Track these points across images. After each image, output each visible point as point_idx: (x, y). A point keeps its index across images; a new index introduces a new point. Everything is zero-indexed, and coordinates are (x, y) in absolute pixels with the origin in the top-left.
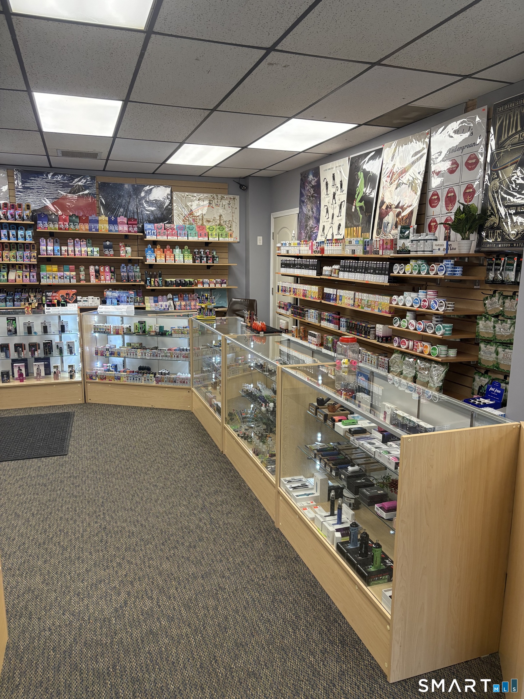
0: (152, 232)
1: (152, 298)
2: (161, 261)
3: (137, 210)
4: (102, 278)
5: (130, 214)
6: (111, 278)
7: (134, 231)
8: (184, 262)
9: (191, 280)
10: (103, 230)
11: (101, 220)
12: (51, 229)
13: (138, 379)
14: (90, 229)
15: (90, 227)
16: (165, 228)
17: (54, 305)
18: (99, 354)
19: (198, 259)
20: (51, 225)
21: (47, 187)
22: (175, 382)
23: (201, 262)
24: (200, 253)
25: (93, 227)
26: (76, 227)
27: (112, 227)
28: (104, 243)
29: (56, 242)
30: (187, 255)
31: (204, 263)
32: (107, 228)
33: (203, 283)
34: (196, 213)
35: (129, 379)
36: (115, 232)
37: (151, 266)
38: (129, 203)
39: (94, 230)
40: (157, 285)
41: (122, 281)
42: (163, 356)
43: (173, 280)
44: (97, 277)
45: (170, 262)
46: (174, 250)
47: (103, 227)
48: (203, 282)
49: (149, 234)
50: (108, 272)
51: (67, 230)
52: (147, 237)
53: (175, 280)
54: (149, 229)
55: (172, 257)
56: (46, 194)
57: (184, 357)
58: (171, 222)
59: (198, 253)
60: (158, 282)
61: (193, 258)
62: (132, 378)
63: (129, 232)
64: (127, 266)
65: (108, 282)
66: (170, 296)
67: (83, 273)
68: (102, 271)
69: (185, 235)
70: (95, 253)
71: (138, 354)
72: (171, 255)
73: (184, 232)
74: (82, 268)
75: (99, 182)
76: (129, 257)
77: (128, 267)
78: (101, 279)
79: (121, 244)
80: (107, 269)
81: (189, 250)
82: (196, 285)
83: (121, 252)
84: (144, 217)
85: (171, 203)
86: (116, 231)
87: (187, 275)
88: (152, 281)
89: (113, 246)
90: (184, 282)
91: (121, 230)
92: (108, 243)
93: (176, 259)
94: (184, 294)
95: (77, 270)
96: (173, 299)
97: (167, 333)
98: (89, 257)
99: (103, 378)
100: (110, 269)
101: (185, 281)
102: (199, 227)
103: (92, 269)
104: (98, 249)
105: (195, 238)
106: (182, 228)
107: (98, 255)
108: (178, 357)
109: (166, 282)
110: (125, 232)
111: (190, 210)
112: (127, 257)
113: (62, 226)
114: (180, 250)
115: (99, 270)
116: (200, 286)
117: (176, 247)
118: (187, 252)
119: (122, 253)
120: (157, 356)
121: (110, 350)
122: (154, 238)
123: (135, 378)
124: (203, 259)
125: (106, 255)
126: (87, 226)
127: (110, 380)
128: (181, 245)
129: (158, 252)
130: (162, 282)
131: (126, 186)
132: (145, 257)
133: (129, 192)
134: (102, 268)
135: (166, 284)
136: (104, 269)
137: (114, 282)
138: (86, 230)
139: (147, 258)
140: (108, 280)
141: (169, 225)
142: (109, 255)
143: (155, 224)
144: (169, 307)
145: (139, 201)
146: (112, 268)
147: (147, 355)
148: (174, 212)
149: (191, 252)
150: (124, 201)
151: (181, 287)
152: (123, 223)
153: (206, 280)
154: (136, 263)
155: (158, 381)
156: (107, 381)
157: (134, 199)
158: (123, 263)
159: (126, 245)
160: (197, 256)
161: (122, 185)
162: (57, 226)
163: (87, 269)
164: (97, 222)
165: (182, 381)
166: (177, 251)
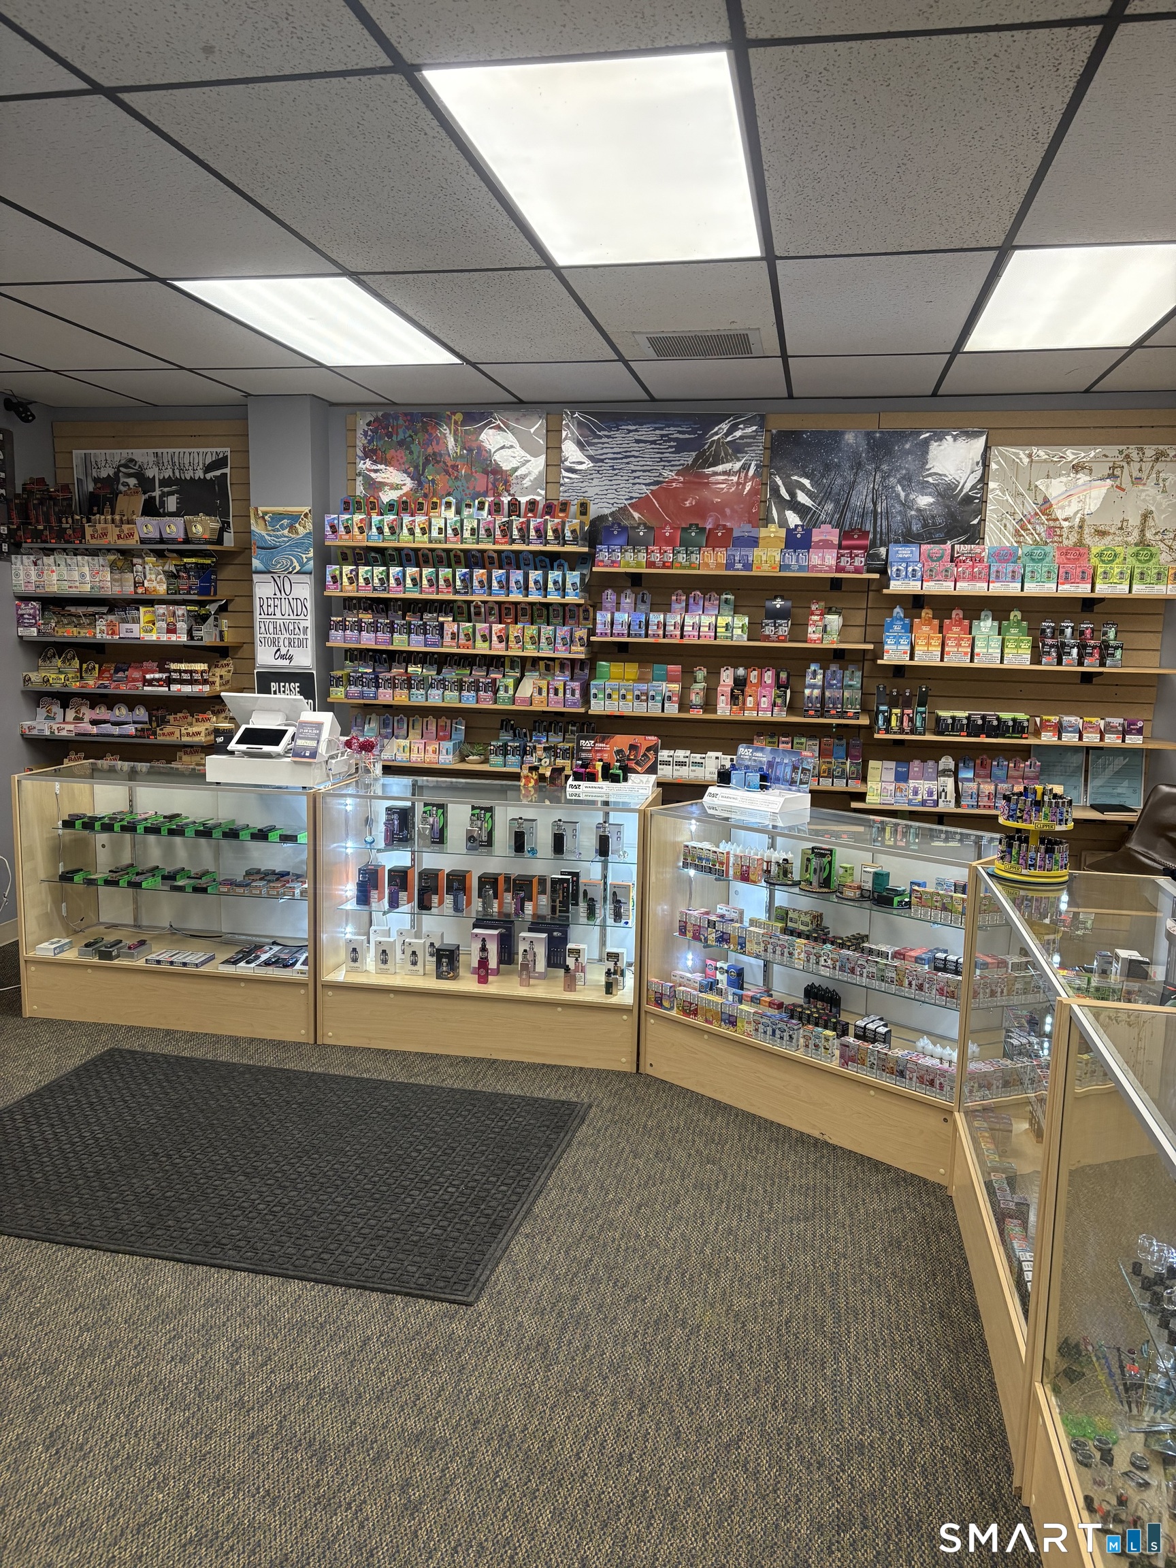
0: (910, 569)
1: (892, 764)
2: (928, 655)
3: (875, 504)
4: (750, 702)
5: (852, 518)
6: (774, 705)
7: (855, 566)
8: (1002, 662)
9: (1021, 716)
10: (765, 567)
11: (765, 538)
12: (628, 565)
13: (786, 1035)
14: (730, 565)
15: (728, 556)
16: (952, 556)
17: (592, 777)
18: (690, 935)
19: (1049, 653)
20: (629, 556)
21: (636, 454)
22: (902, 1074)
23: (1060, 663)
24: (1062, 632)
25: (737, 558)
26: (693, 559)
27: (791, 559)
28: (768, 604)
29: (643, 601)
30: (1016, 641)
31: (1070, 664)
32: (778, 559)
33: (1060, 729)
34: (1062, 508)
35: (761, 1030)
36: (798, 571)
37: (899, 670)
38: (852, 486)
39: (739, 566)
40: (907, 729)
41: (805, 713)
42: (871, 976)
43: (962, 714)
44: (734, 699)
45: (957, 658)
46: (975, 623)
47: (764, 558)
48: (1060, 723)
49: (898, 575)
50: (769, 686)
51: (668, 568)
52: (892, 583)
53: (966, 714)
54: (903, 560)
55: (966, 643)
56: (633, 471)
57: (941, 992)
58: (974, 535)
59: (1053, 633)
60: (911, 720)
61: (1034, 647)
62: (769, 1031)
63: (839, 569)
64: (825, 668)
65: (765, 716)
66: (947, 762)
67: (699, 686)
68: (755, 681)
69: (1013, 577)
70: (738, 632)
71: (796, 953)
72: (962, 639)
73: (1010, 569)
74: (701, 674)
75: (774, 431)
76: (833, 643)
77: (829, 672)
78: (744, 703)
79: (814, 607)
80: (769, 677)
81: (1025, 623)
82: (1037, 733)
83: (810, 629)
84: (894, 527)
85: (984, 480)
86: (801, 568)
87: (1010, 702)
88: (894, 718)
89: (794, 610)
90: (995, 723)
91: (815, 566)
92: (778, 603)
93: (977, 650)
94: (993, 759)
95: (687, 678)
96: (956, 774)
97: (896, 899)
98: (718, 642)
99: (691, 1009)
100: (778, 676)
101: (998, 719)
102: (1065, 552)
103: (727, 677)
104: (746, 620)
105: (1047, 585)
106: (1005, 556)
107: (745, 637)
108: (920, 987)
109: (938, 719)
110: (826, 572)
111: (1040, 501)
112: (826, 645)
113: (656, 557)
114: (996, 624)
115: (745, 680)
116: (1048, 738)
117: (983, 614)
118: (1016, 631)
119: (813, 633)
120: (852, 971)
121: (719, 926)
122: (913, 587)
123: (778, 1032)
124: (1069, 654)
125: (767, 638)
126: (721, 556)
127: (707, 1021)
128: (1000, 608)
129: (925, 630)
130: (924, 719)
131: (850, 438)
132: (880, 644)
133: (856, 454)
134: (755, 673)
135: (940, 726)
136: (761, 677)
137: (781, 716)
138: (718, 566)
139: (886, 647)
140: (765, 710)
141: (968, 547)
142: (774, 637)
143: (924, 547)
144: (939, 796)
145: (884, 478)
146: (783, 675)
147: (822, 962)
148: (990, 507)
149: (1030, 631)
150: (839, 481)
151: (984, 739)
152: (826, 545)
153: (1073, 719)
154: (853, 661)
155: (848, 1058)
156: (698, 1022)
157: (868, 473)
158: (815, 661)
159: (830, 609)
160: (1050, 641)
161: (837, 435)
162: (642, 556)
163: (714, 674)
164: (754, 542)
165: (927, 1077)
166: (986, 626)
